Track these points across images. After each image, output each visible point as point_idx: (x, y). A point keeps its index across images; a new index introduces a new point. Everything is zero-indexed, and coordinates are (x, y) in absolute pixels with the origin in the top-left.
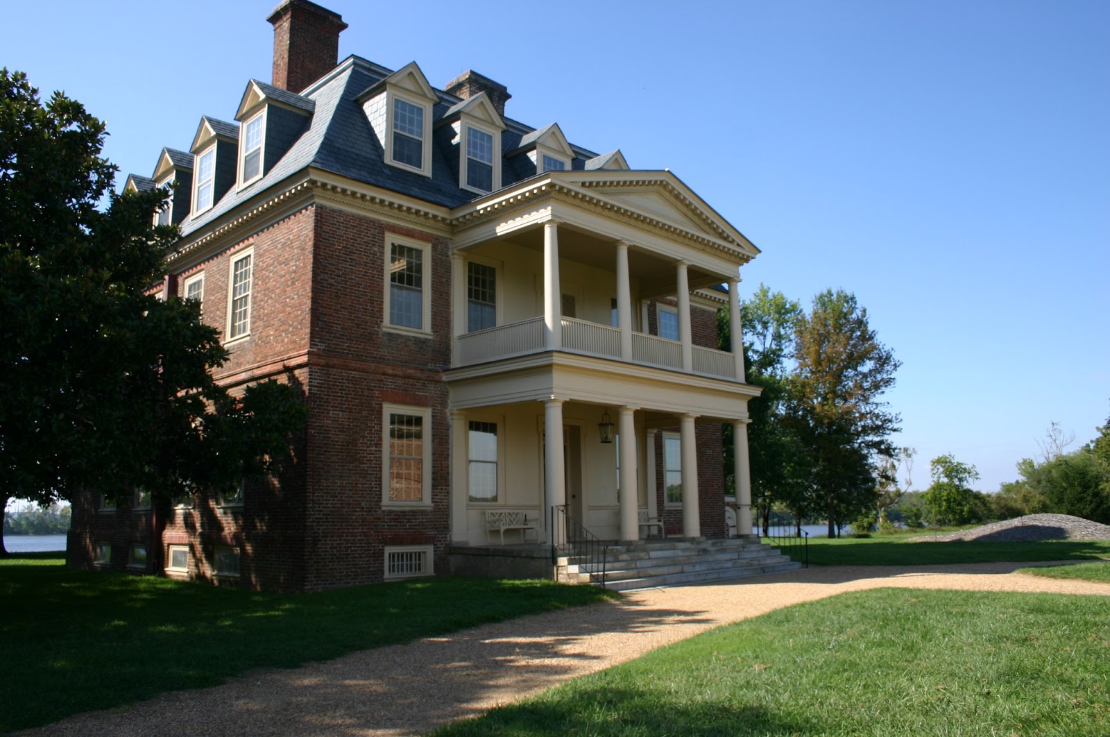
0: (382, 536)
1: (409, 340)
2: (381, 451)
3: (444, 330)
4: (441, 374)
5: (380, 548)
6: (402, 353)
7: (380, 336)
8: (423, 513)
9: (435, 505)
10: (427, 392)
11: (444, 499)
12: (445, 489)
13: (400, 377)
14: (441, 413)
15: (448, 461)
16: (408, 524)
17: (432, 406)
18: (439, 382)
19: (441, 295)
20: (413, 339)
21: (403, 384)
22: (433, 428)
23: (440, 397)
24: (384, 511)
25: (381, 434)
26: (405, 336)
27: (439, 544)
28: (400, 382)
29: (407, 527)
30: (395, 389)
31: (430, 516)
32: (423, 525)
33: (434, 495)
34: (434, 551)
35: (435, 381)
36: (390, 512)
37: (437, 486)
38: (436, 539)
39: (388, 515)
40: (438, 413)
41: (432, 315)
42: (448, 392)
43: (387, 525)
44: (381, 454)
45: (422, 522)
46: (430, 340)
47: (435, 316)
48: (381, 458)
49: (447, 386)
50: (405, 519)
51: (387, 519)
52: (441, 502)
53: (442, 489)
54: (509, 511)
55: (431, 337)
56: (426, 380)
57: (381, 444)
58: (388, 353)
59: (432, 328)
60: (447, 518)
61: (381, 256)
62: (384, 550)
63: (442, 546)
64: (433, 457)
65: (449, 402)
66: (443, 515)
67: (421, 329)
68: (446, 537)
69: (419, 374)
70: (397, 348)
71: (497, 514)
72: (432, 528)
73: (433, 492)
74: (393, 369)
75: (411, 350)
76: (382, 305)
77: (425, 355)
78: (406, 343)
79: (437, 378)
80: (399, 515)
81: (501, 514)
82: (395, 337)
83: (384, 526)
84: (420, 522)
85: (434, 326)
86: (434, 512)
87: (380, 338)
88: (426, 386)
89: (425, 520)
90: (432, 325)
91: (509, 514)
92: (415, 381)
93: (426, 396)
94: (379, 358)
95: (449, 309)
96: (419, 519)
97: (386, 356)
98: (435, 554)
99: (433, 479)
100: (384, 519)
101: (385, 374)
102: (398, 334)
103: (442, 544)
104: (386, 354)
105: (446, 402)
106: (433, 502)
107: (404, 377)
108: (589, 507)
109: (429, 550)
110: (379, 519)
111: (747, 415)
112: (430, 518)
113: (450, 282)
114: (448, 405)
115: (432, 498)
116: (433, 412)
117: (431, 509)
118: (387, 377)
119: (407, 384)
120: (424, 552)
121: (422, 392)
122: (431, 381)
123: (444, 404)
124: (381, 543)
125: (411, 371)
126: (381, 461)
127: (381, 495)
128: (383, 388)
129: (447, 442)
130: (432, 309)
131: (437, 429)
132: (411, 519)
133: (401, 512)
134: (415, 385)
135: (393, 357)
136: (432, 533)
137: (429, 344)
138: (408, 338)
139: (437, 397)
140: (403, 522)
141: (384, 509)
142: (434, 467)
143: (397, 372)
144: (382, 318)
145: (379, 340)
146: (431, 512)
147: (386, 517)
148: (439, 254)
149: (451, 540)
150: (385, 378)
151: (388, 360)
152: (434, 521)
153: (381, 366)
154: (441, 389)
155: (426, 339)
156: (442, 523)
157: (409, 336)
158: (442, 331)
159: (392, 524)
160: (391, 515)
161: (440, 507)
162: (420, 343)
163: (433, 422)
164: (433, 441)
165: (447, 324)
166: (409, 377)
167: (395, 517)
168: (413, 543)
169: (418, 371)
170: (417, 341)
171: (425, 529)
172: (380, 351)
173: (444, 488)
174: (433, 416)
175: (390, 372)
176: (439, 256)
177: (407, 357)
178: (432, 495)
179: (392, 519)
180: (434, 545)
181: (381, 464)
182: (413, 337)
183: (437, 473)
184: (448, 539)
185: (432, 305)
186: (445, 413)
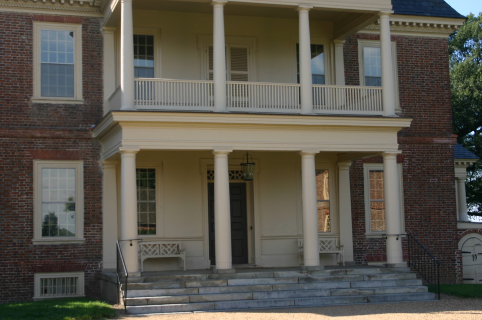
0: (32, 265)
1: (59, 107)
2: (32, 198)
3: (95, 95)
4: (90, 132)
5: (30, 274)
6: (52, 119)
7: (30, 107)
8: (75, 246)
9: (86, 240)
10: (78, 148)
11: (97, 234)
12: (98, 226)
13: (49, 138)
14: (93, 164)
15: (101, 203)
16: (59, 255)
17: (84, 159)
18: (90, 139)
19: (93, 66)
20: (63, 106)
21: (54, 143)
22: (85, 177)
23: (91, 151)
24: (35, 246)
25: (32, 185)
26: (55, 105)
27: (89, 271)
28: (50, 142)
29: (59, 257)
30: (46, 148)
31: (82, 249)
32: (74, 256)
33: (86, 231)
34: (85, 277)
35: (85, 138)
36: (42, 246)
37: (89, 224)
38: (87, 267)
39: (39, 249)
40: (90, 164)
41: (83, 84)
42: (100, 146)
43: (39, 257)
44: (32, 201)
45: (74, 253)
46: (81, 105)
47: (85, 84)
48: (32, 204)
49: (99, 141)
50: (57, 251)
51: (38, 251)
52: (93, 237)
53: (94, 226)
54: (164, 243)
55: (81, 103)
56: (76, 139)
57: (32, 193)
58: (38, 120)
59: (84, 95)
60: (100, 250)
61: (29, 42)
62: (33, 276)
63: (93, 273)
64: (85, 201)
65: (101, 154)
66: (96, 247)
67: (73, 97)
68: (97, 266)
69: (67, 134)
70: (47, 115)
71: (150, 245)
72: (84, 258)
73: (85, 229)
74: (41, 133)
75: (61, 115)
76: (32, 82)
77: (75, 118)
78: (56, 110)
79: (86, 136)
80: (51, 249)
81: (155, 245)
82: (44, 107)
83: (36, 257)
84: (72, 253)
85: (86, 93)
86: (87, 245)
87: (30, 109)
88: (78, 144)
89: (76, 252)
90: (83, 92)
91: (164, 245)
92: (65, 140)
93: (77, 152)
94: (29, 125)
95: (101, 77)
96: (71, 251)
97: (36, 122)
98: (85, 280)
99: (85, 218)
100: (35, 251)
101: (33, 137)
102: (47, 104)
103: (93, 271)
104: (36, 121)
105: (99, 154)
106: (85, 237)
107: (53, 138)
108: (262, 237)
109: (81, 276)
110: (31, 252)
111: (397, 146)
112: (83, 250)
113: (102, 54)
114: (100, 157)
115: (85, 234)
116: (84, 164)
117: (82, 242)
118: (37, 139)
119: (57, 143)
120: (76, 278)
121: (72, 149)
122: (81, 138)
123: (96, 155)
124: (31, 271)
125: (60, 133)
126: (32, 206)
127: (32, 233)
128: (34, 148)
129: (99, 188)
130: (83, 79)
131: (89, 177)
132: (62, 251)
133: (53, 246)
134: (66, 143)
135: (43, 123)
136: (82, 262)
137: (80, 109)
138: (58, 106)
139: (88, 152)
140: (55, 254)
141: (35, 244)
142: (85, 209)
143: (44, 135)
144: (32, 93)
145: (29, 110)
146: (83, 245)
147: (37, 250)
148: (90, 32)
149: (102, 268)
150: (35, 140)
151: (39, 125)
152: (87, 253)
153: (30, 131)
154: (93, 144)
155: (77, 105)
156: (95, 254)
157: (60, 104)
158: (93, 97)
159: (44, 255)
160: (42, 249)
161: (93, 241)
162: (71, 109)
163: (85, 172)
164: (85, 188)
165: (99, 90)
166: (58, 138)
167: (46, 250)
168: (63, 270)
169: (67, 132)
170: (67, 107)
171: (77, 259)
172: (30, 120)
173: (96, 225)
174: (85, 167)
175: (39, 135)
176: (91, 34)
177: (57, 121)
178: (85, 231)
179: (44, 251)
180: (85, 272)
181: (32, 209)
182: (63, 105)
183: (89, 213)
184: (99, 267)
185: (83, 76)
186: (98, 164)
